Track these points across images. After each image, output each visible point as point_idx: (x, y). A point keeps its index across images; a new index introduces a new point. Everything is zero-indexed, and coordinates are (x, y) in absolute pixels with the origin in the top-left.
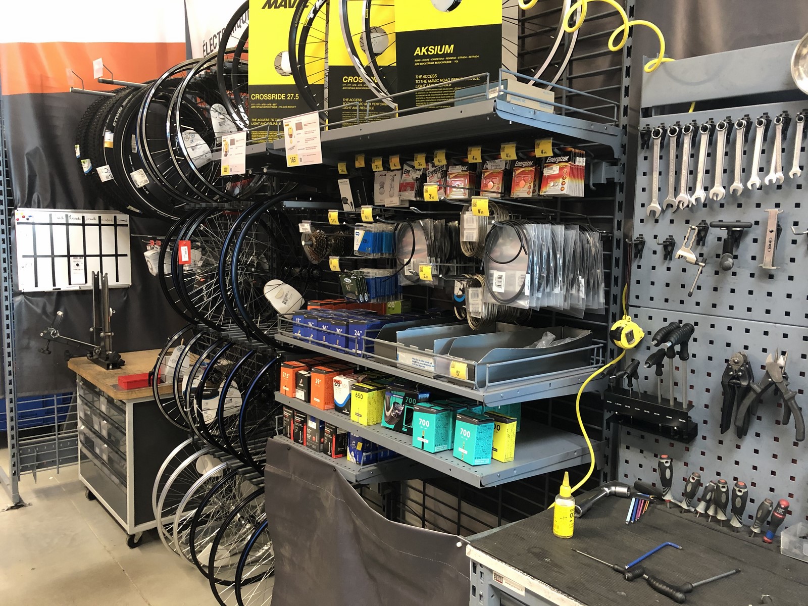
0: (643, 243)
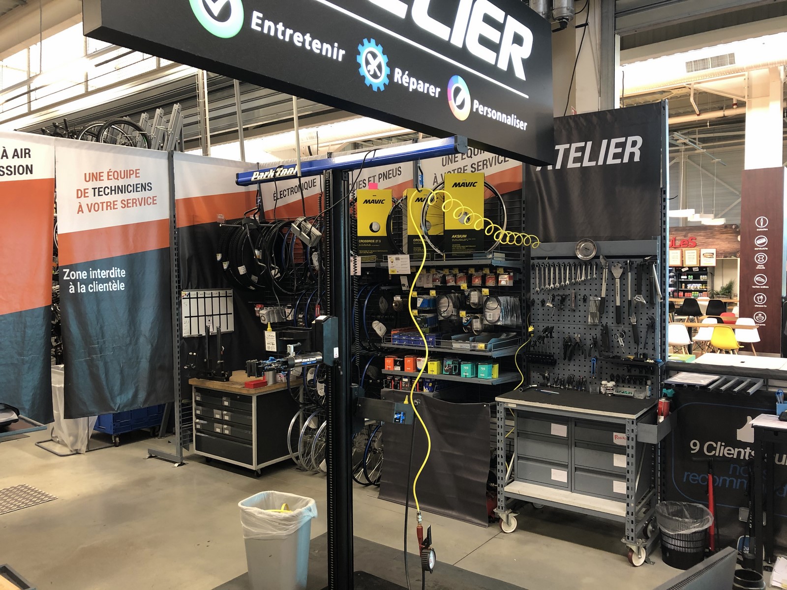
0: (534, 301)
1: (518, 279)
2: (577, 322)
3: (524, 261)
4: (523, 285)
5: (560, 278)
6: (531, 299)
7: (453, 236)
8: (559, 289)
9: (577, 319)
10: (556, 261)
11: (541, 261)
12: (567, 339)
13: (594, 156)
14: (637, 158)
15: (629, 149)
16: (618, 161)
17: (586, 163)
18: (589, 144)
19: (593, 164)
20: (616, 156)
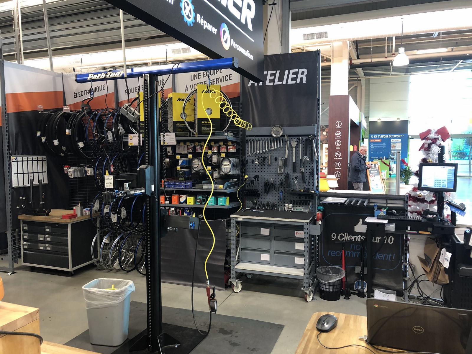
0: (248, 161)
1: (238, 149)
2: (271, 172)
3: (241, 138)
4: (241, 152)
5: (263, 148)
6: (246, 159)
7: (202, 122)
8: (261, 154)
9: (272, 170)
10: (260, 138)
11: (251, 138)
12: (266, 182)
13: (281, 79)
14: (304, 81)
15: (300, 76)
16: (294, 82)
17: (276, 83)
18: (278, 72)
19: (280, 83)
20: (293, 79)
